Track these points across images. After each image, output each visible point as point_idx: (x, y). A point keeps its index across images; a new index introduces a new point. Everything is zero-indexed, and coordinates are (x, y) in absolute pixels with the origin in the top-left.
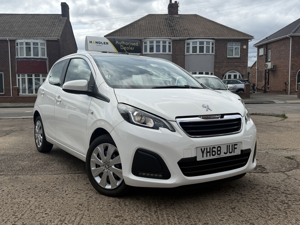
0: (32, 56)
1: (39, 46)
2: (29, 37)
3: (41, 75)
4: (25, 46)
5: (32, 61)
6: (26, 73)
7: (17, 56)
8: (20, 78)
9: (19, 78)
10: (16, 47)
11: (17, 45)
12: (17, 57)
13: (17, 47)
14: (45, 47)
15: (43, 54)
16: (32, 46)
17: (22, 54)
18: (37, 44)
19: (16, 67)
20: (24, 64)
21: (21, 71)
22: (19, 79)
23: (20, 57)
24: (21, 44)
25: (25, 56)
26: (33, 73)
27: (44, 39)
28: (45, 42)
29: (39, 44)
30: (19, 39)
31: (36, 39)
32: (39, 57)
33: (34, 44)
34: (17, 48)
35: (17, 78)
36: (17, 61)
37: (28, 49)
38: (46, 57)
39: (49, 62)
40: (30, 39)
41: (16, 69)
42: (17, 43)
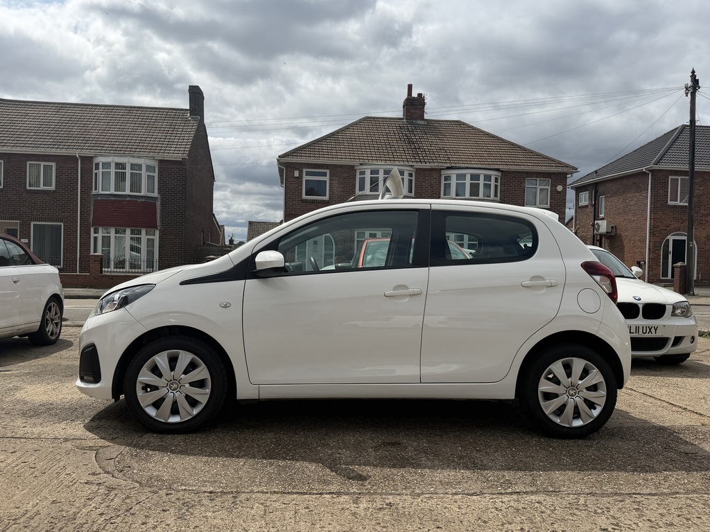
0: (128, 192)
1: (144, 173)
2: (122, 152)
3: (143, 231)
4: (113, 170)
5: (126, 201)
6: (112, 225)
7: (96, 189)
8: (100, 236)
9: (96, 235)
10: (94, 171)
11: (97, 168)
12: (94, 192)
13: (97, 171)
14: (156, 175)
15: (151, 189)
16: (128, 171)
17: (105, 187)
18: (139, 167)
19: (92, 213)
20: (110, 207)
21: (101, 222)
22: (96, 239)
23: (101, 192)
24: (107, 165)
25: (112, 191)
26: (129, 226)
27: (153, 158)
28: (155, 164)
29: (144, 168)
30: (101, 156)
31: (138, 157)
32: (143, 193)
33: (133, 166)
34: (96, 174)
35: (93, 235)
36: (95, 201)
37: (121, 177)
38: (156, 194)
39: (162, 204)
40: (125, 156)
41: (92, 216)
42: (97, 165)
